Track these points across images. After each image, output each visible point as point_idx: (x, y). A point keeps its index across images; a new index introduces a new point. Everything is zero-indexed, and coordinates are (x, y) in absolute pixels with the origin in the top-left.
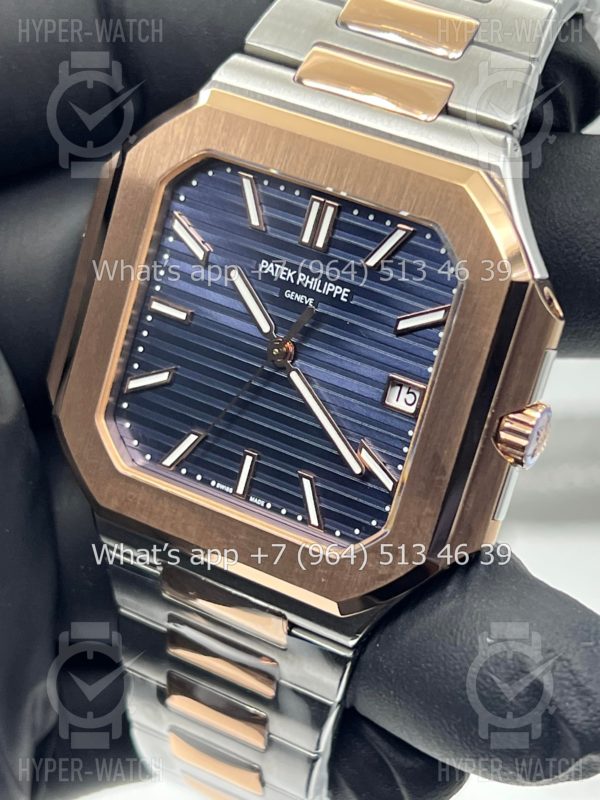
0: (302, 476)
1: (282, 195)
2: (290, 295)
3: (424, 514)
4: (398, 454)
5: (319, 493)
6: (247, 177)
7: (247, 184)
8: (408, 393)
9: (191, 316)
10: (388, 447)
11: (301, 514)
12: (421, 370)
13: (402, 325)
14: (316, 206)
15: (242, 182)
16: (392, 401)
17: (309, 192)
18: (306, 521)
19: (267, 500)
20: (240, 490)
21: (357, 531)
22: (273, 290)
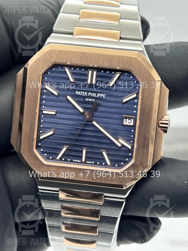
0: (102, 151)
1: (78, 71)
2: (87, 100)
3: (145, 152)
4: (130, 138)
5: (108, 155)
6: (66, 68)
7: (67, 70)
8: (129, 120)
9: (57, 112)
10: (127, 137)
11: (104, 162)
12: (132, 112)
13: (124, 101)
14: (90, 72)
15: (65, 70)
16: (124, 123)
17: (87, 68)
18: (106, 164)
19: (92, 161)
20: (83, 160)
21: (122, 163)
22: (81, 99)
